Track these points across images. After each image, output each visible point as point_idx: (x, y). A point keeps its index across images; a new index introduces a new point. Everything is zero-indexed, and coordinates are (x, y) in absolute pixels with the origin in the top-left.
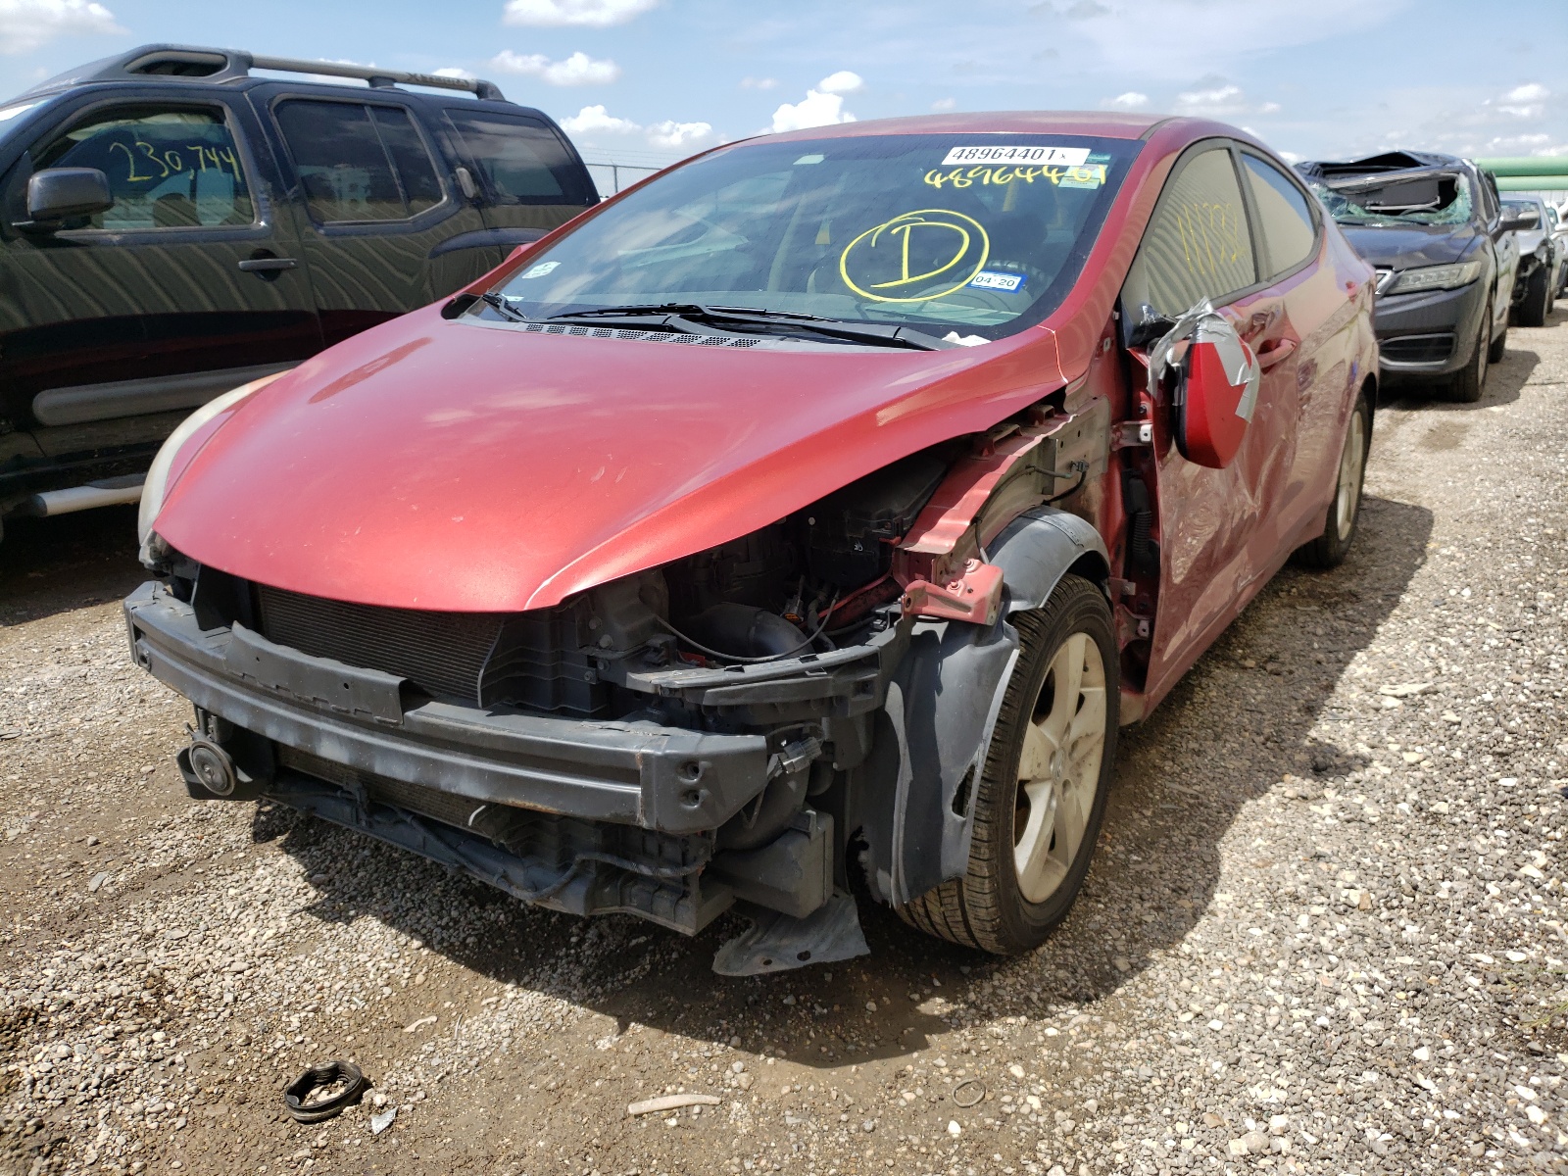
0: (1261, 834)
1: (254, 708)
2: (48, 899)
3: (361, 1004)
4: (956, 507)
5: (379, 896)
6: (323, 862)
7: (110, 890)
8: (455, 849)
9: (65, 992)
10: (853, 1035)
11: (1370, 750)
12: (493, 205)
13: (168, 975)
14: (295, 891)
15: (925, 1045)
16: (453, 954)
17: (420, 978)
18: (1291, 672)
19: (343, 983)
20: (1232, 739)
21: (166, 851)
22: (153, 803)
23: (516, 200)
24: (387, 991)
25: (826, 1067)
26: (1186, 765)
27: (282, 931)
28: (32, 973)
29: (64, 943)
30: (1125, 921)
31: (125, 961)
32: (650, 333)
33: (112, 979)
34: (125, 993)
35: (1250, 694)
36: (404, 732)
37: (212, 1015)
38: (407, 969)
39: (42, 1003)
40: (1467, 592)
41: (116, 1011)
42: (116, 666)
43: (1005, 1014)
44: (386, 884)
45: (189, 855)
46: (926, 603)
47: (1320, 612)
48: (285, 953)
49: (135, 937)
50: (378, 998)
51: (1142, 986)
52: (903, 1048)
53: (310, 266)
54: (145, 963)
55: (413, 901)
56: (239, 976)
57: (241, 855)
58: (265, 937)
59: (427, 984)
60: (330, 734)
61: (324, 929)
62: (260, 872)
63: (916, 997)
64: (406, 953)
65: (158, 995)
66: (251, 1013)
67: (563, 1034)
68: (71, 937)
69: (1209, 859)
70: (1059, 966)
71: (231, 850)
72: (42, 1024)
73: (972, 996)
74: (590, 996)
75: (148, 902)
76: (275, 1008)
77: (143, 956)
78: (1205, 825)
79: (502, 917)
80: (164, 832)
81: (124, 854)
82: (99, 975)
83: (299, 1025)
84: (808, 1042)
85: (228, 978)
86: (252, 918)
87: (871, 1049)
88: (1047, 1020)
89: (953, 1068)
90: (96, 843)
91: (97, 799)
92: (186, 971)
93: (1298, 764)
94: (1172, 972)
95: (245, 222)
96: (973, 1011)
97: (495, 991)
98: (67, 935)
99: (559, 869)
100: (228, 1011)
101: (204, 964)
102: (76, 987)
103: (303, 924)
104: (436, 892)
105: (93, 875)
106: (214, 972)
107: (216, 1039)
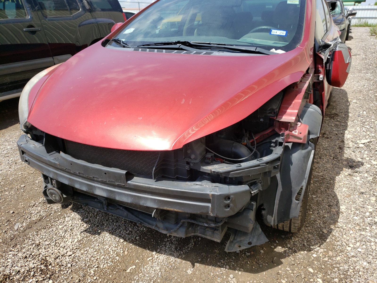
0: (344, 187)
1: (70, 179)
2: (3, 234)
3: (111, 263)
4: (291, 106)
5: (105, 225)
6: (85, 214)
7: (22, 229)
8: (138, 217)
9: (16, 267)
10: (260, 262)
11: (362, 160)
12: (95, 11)
13: (48, 258)
14: (80, 225)
15: (282, 263)
16: (134, 243)
17: (126, 253)
18: (331, 137)
19: (103, 257)
20: (325, 158)
21: (36, 214)
22: (28, 197)
23: (100, 10)
24: (117, 258)
25: (256, 273)
26: (316, 167)
27: (79, 239)
28: (4, 261)
29: (12, 249)
30: (320, 217)
31: (33, 254)
32: (176, 51)
33: (30, 261)
34: (36, 266)
35: (323, 144)
36: (127, 187)
37: (66, 272)
38: (121, 250)
39: (10, 272)
40: (365, 113)
41: (34, 273)
42: (5, 152)
43: (299, 251)
44: (107, 220)
45: (44, 215)
46: (289, 138)
47: (330, 119)
48: (82, 247)
49: (34, 245)
50: (115, 261)
51: (333, 238)
52: (275, 265)
53: (45, 30)
54: (39, 255)
55: (116, 226)
56: (70, 257)
57: (60, 213)
58: (75, 242)
59: (129, 254)
60: (99, 188)
61: (92, 238)
62: (67, 219)
63: (273, 247)
64: (120, 244)
65: (46, 266)
66: (77, 270)
67: (176, 269)
68: (13, 246)
69: (333, 195)
70: (308, 233)
71: (56, 212)
72: (11, 279)
73: (289, 246)
74: (180, 255)
75: (35, 232)
76: (85, 268)
77: (38, 252)
78: (328, 185)
79: (145, 229)
80: (34, 208)
81: (23, 216)
82: (25, 260)
83: (93, 273)
84: (248, 265)
85: (67, 258)
86: (69, 235)
87: (266, 266)
88: (312, 252)
89: (293, 270)
90: (13, 213)
91: (10, 197)
92: (53, 256)
93: (345, 165)
94: (339, 233)
95: (24, 17)
96: (290, 250)
97: (150, 255)
98: (12, 246)
99: (175, 224)
100: (70, 270)
101: (58, 253)
102: (19, 265)
103: (85, 236)
104: (123, 222)
105: (15, 224)
106: (62, 256)
107: (69, 281)
